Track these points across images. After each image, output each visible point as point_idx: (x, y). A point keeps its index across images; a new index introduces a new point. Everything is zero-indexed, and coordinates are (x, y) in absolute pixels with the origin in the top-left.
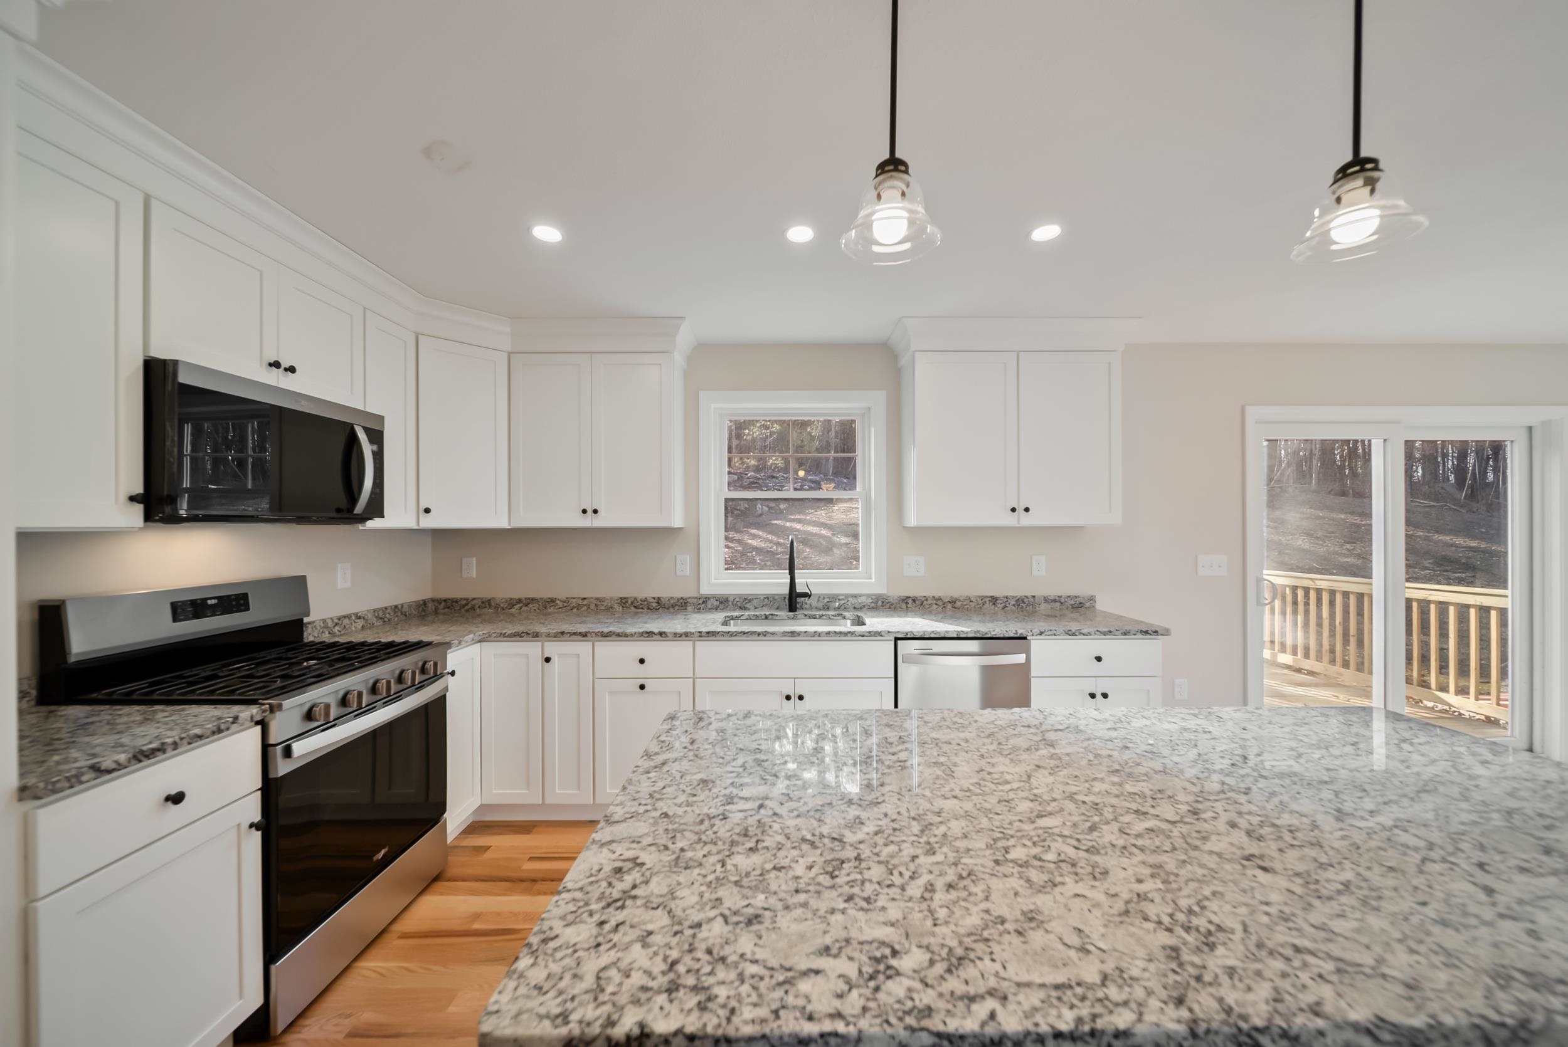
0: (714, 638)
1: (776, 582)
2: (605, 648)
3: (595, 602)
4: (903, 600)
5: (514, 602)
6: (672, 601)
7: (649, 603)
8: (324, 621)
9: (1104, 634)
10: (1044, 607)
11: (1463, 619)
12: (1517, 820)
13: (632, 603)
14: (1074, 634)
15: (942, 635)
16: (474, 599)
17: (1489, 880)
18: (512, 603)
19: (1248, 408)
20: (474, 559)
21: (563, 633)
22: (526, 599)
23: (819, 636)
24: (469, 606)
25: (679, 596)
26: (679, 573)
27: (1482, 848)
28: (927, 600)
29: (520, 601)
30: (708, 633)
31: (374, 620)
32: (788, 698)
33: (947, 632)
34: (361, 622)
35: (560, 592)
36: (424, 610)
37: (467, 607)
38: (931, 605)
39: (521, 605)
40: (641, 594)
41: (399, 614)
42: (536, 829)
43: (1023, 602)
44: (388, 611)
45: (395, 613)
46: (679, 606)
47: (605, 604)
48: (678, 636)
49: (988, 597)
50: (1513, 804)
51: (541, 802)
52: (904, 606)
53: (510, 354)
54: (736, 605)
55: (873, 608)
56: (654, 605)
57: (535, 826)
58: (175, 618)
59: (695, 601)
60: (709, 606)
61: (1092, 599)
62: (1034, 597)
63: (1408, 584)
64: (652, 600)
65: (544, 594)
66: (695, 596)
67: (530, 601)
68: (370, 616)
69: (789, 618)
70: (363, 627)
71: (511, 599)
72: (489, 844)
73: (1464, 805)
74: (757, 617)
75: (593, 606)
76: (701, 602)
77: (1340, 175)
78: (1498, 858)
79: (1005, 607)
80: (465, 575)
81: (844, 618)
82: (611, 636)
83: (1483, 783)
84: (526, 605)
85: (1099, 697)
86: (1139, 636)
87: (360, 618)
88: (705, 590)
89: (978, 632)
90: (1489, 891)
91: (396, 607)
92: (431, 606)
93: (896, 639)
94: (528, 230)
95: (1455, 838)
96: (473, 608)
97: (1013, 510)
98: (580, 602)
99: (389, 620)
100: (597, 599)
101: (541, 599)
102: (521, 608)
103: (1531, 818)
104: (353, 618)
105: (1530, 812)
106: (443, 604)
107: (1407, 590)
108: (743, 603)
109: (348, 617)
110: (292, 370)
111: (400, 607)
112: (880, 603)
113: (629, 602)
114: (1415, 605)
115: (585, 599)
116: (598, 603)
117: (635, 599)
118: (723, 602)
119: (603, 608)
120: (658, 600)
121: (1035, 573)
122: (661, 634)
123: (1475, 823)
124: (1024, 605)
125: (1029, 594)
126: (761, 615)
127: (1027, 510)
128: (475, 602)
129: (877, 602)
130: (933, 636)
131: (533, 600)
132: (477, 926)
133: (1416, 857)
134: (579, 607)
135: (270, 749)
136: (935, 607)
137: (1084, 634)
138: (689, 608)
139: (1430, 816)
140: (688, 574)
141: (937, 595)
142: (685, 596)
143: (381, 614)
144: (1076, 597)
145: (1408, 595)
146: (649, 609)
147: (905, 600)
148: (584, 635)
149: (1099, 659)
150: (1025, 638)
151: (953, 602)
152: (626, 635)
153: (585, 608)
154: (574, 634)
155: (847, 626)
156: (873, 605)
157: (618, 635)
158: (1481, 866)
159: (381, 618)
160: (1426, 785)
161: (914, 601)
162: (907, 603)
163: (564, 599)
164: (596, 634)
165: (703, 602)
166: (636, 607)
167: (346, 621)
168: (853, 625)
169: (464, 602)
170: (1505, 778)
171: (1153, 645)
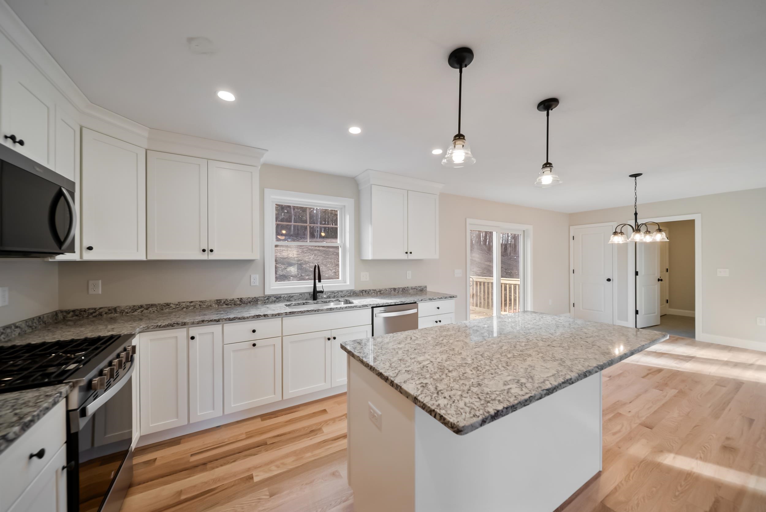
0: (293, 315)
1: (307, 286)
2: (230, 328)
3: (199, 303)
4: (361, 292)
5: (137, 308)
6: (249, 300)
7: (235, 302)
9: (440, 299)
10: (411, 291)
11: (510, 288)
13: (224, 302)
14: (431, 300)
15: (390, 304)
16: (101, 308)
18: (134, 309)
19: (467, 219)
20: (100, 282)
21: (203, 321)
22: (147, 305)
23: (342, 309)
24: (97, 313)
25: (253, 297)
26: (252, 284)
28: (370, 291)
29: (141, 306)
30: (290, 312)
31: (26, 328)
32: (329, 339)
33: (391, 303)
34: (18, 331)
35: (173, 299)
36: (56, 319)
37: (94, 314)
38: (372, 293)
39: (142, 309)
40: (230, 298)
41: (42, 323)
42: (182, 441)
43: (404, 290)
44: (35, 321)
45: (39, 322)
46: (254, 302)
47: (206, 304)
48: (274, 316)
49: (392, 288)
51: (186, 423)
52: (361, 294)
53: (146, 150)
54: (285, 299)
55: (349, 296)
56: (238, 302)
57: (181, 439)
59: (262, 298)
60: (271, 300)
61: (426, 287)
62: (408, 287)
63: (502, 279)
64: (237, 300)
65: (162, 300)
66: (263, 296)
67: (149, 306)
68: (23, 325)
69: (315, 304)
70: (19, 334)
71: (134, 306)
72: (155, 457)
74: (299, 304)
75: (197, 306)
76: (266, 299)
77: (545, 166)
79: (398, 292)
80: (91, 292)
81: (340, 301)
82: (235, 320)
84: (147, 309)
85: (438, 322)
86: (449, 299)
87: (17, 327)
88: (268, 292)
89: (402, 301)
91: (40, 318)
92: (60, 316)
93: (373, 308)
94: (215, 93)
96: (101, 314)
97: (407, 253)
98: (188, 304)
99: (36, 328)
100: (201, 302)
101: (159, 304)
102: (142, 311)
104: (13, 327)
106: (71, 313)
107: (501, 280)
108: (289, 298)
109: (8, 327)
110: (21, 143)
111: (42, 317)
112: (352, 294)
113: (223, 302)
114: (503, 285)
115: (192, 302)
116: (201, 304)
117: (226, 300)
118: (278, 299)
119: (205, 306)
120: (241, 300)
121: (408, 278)
122: (265, 316)
124: (405, 291)
125: (406, 286)
126: (301, 303)
127: (411, 253)
128: (101, 310)
129: (351, 293)
130: (386, 305)
131: (152, 305)
132: (183, 497)
134: (187, 307)
135: (71, 413)
136: (373, 294)
137: (434, 299)
138: (259, 303)
140: (258, 285)
141: (374, 289)
142: (257, 296)
143: (30, 323)
144: (421, 286)
145: (502, 282)
146: (235, 305)
147: (362, 291)
148: (218, 321)
149: (438, 308)
150: (415, 303)
151: (380, 291)
152: (244, 318)
153: (192, 307)
154: (211, 321)
155: (342, 305)
156: (349, 294)
157: (239, 319)
159: (31, 327)
161: (365, 292)
162: (363, 293)
163: (177, 303)
164: (226, 319)
165: (267, 299)
166: (226, 305)
167: (8, 331)
168: (345, 304)
169: (91, 311)
171: (452, 302)
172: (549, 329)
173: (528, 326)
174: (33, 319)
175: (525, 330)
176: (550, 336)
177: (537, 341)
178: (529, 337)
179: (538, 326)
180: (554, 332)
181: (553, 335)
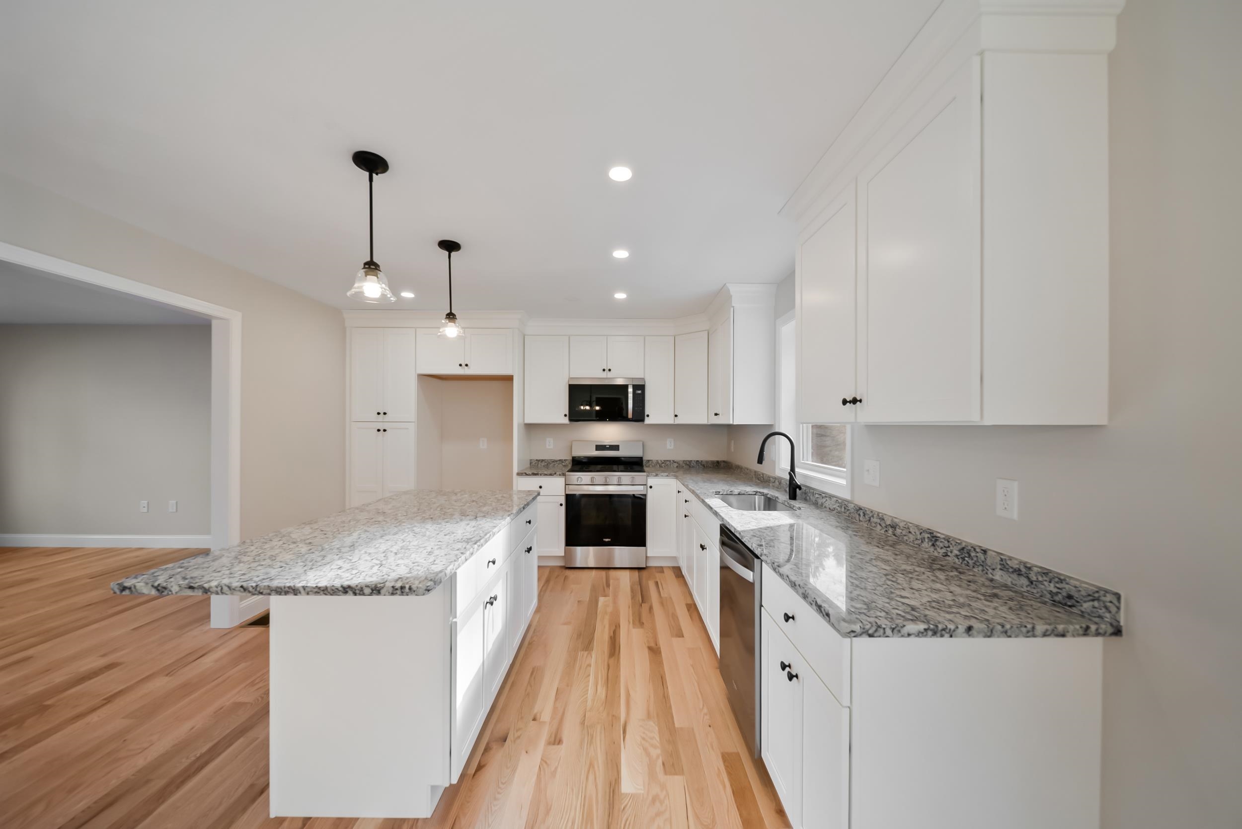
8: (657, 461)
12: (320, 548)
17: (323, 532)
27: (327, 538)
31: (684, 465)
34: (676, 465)
39: (737, 469)
41: (700, 465)
45: (697, 464)
50: (323, 553)
58: (596, 450)
68: (681, 463)
73: (338, 546)
78: (322, 537)
80: (731, 450)
83: (336, 557)
87: (675, 462)
90: (322, 531)
92: (722, 464)
95: (334, 537)
103: (316, 550)
105: (316, 552)
109: (670, 461)
123: (331, 543)
133: (340, 530)
139: (345, 540)
158: (325, 534)
159: (688, 465)
160: (354, 548)
167: (668, 463)
170: (329, 563)
172: (369, 538)
173: (404, 536)
174: (708, 462)
175: (404, 529)
176: (367, 529)
177: (386, 520)
178: (396, 522)
179: (387, 540)
180: (362, 535)
181: (365, 530)
